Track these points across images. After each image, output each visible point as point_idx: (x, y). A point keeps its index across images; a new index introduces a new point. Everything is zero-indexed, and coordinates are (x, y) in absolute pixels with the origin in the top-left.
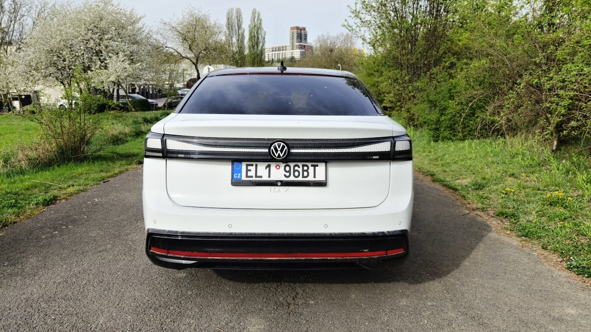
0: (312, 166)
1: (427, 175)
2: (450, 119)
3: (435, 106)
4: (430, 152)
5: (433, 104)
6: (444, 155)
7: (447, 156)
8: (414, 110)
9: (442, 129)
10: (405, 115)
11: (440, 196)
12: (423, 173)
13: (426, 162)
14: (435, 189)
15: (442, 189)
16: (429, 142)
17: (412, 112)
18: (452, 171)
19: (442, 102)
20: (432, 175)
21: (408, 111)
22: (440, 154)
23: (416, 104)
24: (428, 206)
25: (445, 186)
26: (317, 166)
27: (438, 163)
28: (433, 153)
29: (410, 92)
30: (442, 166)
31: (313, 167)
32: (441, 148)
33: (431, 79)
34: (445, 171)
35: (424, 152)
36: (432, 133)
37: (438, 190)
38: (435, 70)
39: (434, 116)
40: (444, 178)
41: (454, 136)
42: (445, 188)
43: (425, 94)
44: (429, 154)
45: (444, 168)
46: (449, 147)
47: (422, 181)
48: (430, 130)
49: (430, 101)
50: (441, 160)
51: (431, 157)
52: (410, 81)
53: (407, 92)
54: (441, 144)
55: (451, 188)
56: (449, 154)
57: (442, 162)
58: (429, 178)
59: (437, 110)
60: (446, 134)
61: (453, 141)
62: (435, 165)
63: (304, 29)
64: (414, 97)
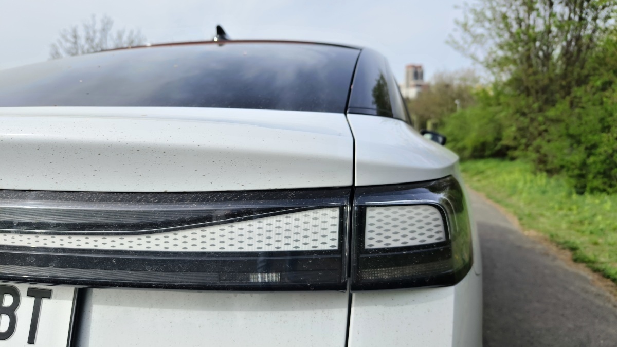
0: (30, 293)
1: (564, 249)
2: (603, 162)
3: (579, 143)
4: (570, 209)
5: (576, 140)
6: (594, 216)
7: (599, 218)
8: (546, 148)
9: (590, 176)
10: (534, 156)
11: (587, 292)
12: (558, 244)
13: (564, 225)
14: (578, 276)
15: (591, 276)
16: (569, 195)
17: (543, 151)
18: (610, 244)
19: (590, 137)
20: (573, 249)
21: (538, 150)
22: (587, 214)
23: (549, 141)
24: (563, 315)
25: (596, 271)
26: (48, 294)
27: (584, 228)
28: (575, 212)
29: (540, 125)
30: (591, 233)
31: (32, 300)
32: (588, 204)
33: (572, 105)
34: (596, 244)
35: (561, 209)
36: (573, 181)
37: (584, 279)
38: (578, 91)
39: (577, 157)
40: (595, 256)
41: (611, 186)
42: (596, 276)
43: (562, 127)
44: (569, 213)
45: (595, 238)
46: (602, 202)
47: (555, 259)
48: (571, 177)
49: (571, 136)
50: (590, 224)
51: (572, 218)
52: (541, 110)
53: (535, 124)
54: (588, 198)
55: (608, 277)
56: (603, 215)
57: (591, 228)
58: (568, 254)
59: (582, 148)
60: (598, 183)
61: (608, 193)
62: (578, 231)
63: (420, 67)
64: (546, 131)
